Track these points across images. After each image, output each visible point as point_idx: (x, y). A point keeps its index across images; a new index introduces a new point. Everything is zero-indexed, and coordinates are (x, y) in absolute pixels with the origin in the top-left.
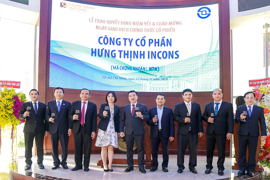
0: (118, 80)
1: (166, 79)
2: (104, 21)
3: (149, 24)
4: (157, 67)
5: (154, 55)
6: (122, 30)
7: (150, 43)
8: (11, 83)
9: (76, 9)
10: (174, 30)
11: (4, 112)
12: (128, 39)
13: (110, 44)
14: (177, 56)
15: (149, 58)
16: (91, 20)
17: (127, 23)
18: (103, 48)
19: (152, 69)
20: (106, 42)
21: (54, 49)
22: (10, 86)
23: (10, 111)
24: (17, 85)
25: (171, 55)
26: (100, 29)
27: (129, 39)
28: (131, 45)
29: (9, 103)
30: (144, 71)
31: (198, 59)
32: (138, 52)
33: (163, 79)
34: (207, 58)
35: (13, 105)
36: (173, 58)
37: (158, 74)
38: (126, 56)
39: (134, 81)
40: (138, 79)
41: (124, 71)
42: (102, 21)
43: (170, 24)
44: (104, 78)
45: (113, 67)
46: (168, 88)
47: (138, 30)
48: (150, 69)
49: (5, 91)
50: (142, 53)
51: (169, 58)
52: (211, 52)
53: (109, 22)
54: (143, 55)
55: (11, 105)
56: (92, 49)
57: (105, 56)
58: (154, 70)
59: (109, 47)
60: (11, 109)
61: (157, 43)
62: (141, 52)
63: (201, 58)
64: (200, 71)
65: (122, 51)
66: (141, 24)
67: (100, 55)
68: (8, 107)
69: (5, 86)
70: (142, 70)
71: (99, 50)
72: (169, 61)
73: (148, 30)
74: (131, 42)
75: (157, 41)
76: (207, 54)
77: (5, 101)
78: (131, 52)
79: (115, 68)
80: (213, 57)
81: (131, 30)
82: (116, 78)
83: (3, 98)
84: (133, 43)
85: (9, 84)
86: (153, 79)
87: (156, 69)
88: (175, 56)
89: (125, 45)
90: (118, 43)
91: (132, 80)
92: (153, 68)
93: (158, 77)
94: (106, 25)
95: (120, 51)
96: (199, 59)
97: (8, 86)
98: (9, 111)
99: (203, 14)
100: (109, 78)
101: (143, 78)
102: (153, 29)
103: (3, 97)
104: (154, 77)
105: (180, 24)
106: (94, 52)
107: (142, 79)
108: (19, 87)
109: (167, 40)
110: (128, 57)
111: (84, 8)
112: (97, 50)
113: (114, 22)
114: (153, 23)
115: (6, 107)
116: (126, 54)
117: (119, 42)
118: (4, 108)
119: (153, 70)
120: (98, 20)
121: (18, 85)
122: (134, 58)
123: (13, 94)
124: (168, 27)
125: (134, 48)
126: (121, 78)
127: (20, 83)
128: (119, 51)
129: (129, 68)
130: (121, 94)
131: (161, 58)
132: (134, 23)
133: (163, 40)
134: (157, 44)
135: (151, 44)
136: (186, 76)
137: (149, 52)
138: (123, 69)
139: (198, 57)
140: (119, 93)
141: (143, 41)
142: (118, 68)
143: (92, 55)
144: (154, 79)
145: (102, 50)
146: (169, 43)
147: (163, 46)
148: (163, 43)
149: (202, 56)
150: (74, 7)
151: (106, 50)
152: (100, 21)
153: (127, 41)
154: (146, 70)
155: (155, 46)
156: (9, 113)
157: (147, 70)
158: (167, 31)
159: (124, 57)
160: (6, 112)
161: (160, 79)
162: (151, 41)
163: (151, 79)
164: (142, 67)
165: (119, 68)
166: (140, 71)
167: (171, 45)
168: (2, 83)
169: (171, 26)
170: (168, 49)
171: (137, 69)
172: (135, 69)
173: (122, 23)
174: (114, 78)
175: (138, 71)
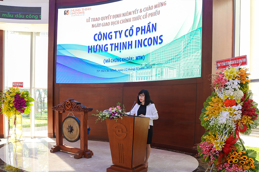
0: (110, 72)
1: (150, 67)
2: (99, 19)
4: (143, 56)
5: (140, 43)
6: (113, 23)
7: (137, 32)
8: (19, 84)
9: (76, 13)
10: (159, 13)
12: (118, 32)
13: (104, 39)
14: (160, 41)
15: (136, 47)
16: (88, 21)
17: (118, 16)
18: (98, 44)
19: (138, 58)
20: (100, 38)
21: (60, 52)
25: (155, 41)
28: (120, 37)
30: (131, 61)
33: (148, 68)
34: (189, 39)
36: (157, 43)
37: (143, 63)
38: (116, 49)
39: (122, 72)
40: (126, 69)
41: (114, 64)
42: (97, 19)
44: (98, 71)
45: (105, 61)
46: (152, 76)
47: (127, 21)
51: (154, 44)
52: (194, 31)
53: (103, 19)
54: (130, 45)
56: (89, 46)
57: (99, 51)
59: (102, 42)
61: (143, 30)
62: (129, 42)
63: (184, 39)
64: (182, 54)
66: (130, 14)
67: (95, 50)
70: (129, 60)
71: (94, 46)
72: (154, 47)
73: (136, 19)
74: (120, 34)
76: (190, 33)
78: (121, 43)
79: (107, 61)
80: (196, 36)
81: (121, 22)
82: (108, 71)
84: (123, 34)
87: (142, 58)
88: (159, 41)
89: (116, 38)
91: (121, 72)
92: (139, 57)
93: (143, 66)
94: (100, 22)
95: (112, 45)
96: (182, 41)
100: (102, 71)
101: (130, 68)
102: (140, 17)
104: (140, 67)
105: (165, 4)
106: (90, 49)
107: (129, 69)
108: (22, 86)
109: (153, 25)
110: (118, 49)
111: (83, 11)
112: (93, 47)
113: (107, 18)
114: (141, 10)
116: (116, 47)
117: (111, 36)
121: (22, 84)
122: (123, 49)
124: (154, 10)
125: (124, 39)
126: (112, 70)
128: (110, 44)
129: (118, 60)
131: (146, 46)
132: (123, 15)
133: (149, 26)
134: (143, 32)
136: (169, 62)
137: (136, 41)
138: (114, 61)
140: (110, 84)
141: (131, 31)
142: (109, 61)
143: (89, 52)
144: (140, 69)
145: (97, 46)
146: (154, 28)
147: (148, 32)
148: (148, 29)
149: (185, 36)
150: (75, 12)
151: (100, 45)
152: (95, 20)
153: (118, 34)
154: (133, 60)
155: (142, 33)
161: (146, 68)
162: (138, 30)
163: (137, 68)
164: (129, 58)
166: (128, 61)
167: (155, 30)
168: (15, 84)
169: (156, 9)
170: (153, 35)
171: (125, 59)
172: (124, 60)
173: (114, 17)
174: (106, 71)
175: (126, 62)
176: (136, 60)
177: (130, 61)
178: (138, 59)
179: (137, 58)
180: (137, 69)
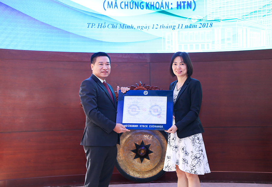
0: (118, 30)
1: (209, 25)
4: (192, 1)
19: (182, 4)
30: (166, 9)
33: (204, 25)
37: (194, 16)
39: (147, 31)
40: (155, 26)
41: (128, 12)
44: (91, 25)
45: (106, 3)
58: (186, 7)
70: (162, 8)
79: (110, 5)
82: (113, 27)
86: (184, 27)
87: (189, 5)
91: (144, 30)
92: (184, 2)
93: (193, 22)
100: (100, 27)
101: (166, 25)
104: (186, 22)
107: (162, 27)
119: (184, 8)
126: (123, 26)
129: (138, 5)
136: (249, 16)
138: (126, 7)
142: (116, 6)
144: (186, 27)
154: (170, 8)
157: (172, 8)
161: (199, 25)
164: (162, 3)
165: (119, 6)
166: (159, 10)
171: (153, 5)
174: (110, 26)
175: (156, 10)
176: (178, 8)
177: (164, 9)
178: (182, 7)
179: (180, 5)
180: (180, 26)
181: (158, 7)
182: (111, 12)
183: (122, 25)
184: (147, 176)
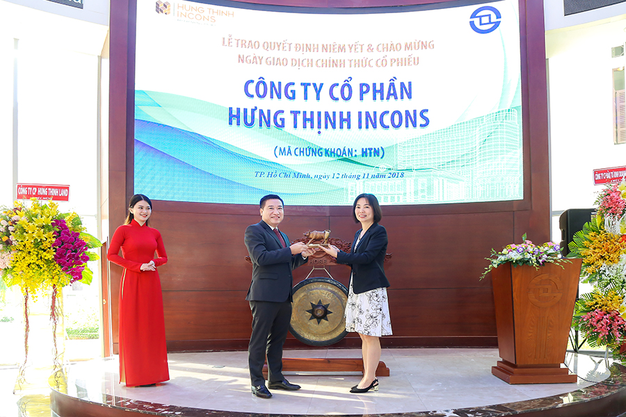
0: (292, 180)
1: (400, 174)
2: (257, 44)
3: (359, 50)
4: (380, 148)
5: (371, 120)
6: (297, 63)
7: (362, 93)
8: (48, 190)
9: (191, 16)
10: (416, 61)
11: (34, 256)
12: (312, 85)
13: (272, 97)
14: (424, 122)
15: (360, 127)
16: (226, 43)
17: (309, 48)
18: (256, 108)
19: (368, 151)
20: (261, 93)
21: (143, 111)
22: (45, 196)
23: (47, 255)
24: (61, 193)
25: (410, 119)
26: (249, 62)
27: (315, 85)
28: (318, 98)
29: (46, 235)
30: (349, 157)
31: (473, 127)
32: (334, 113)
33: (394, 175)
34: (493, 124)
35: (54, 240)
36: (415, 125)
37: (382, 164)
38: (308, 124)
39: (327, 181)
40: (336, 176)
41: (303, 159)
42: (252, 44)
43: (408, 47)
44: (259, 174)
45: (278, 150)
46: (405, 194)
47: (335, 63)
48: (364, 153)
49: (35, 209)
50: (345, 116)
51: (407, 126)
52: (503, 111)
53: (268, 46)
54: (346, 120)
55: (49, 240)
56: (231, 109)
57: (261, 125)
58: (373, 154)
59: (270, 104)
60: (50, 248)
61: (378, 92)
62: (341, 113)
63: (481, 124)
64: (478, 153)
65: (299, 112)
66: (342, 49)
67: (249, 121)
68: (42, 244)
69: (34, 196)
70: (344, 155)
71: (245, 110)
72: (406, 133)
73: (358, 64)
74: (318, 92)
75: (378, 88)
76: (495, 115)
77: (34, 232)
78: (319, 113)
79: (282, 152)
80: (508, 121)
81: (320, 63)
82: (286, 176)
83: (30, 224)
84: (325, 92)
85: (43, 192)
86: (370, 177)
87: (377, 152)
88: (420, 121)
89: (306, 98)
90: (290, 95)
91: (323, 180)
92: (370, 149)
93: (381, 171)
94: (260, 52)
95: (295, 113)
96: (476, 127)
97: (40, 196)
98: (45, 253)
99: (483, 22)
100: (270, 176)
101: (348, 174)
102: (368, 61)
103: (31, 220)
104: (373, 172)
105: (432, 47)
106: (234, 116)
107: (344, 176)
108: (66, 198)
109: (402, 85)
110: (312, 127)
111: (211, 15)
112: (242, 112)
113: (279, 46)
114: (370, 46)
115: (38, 244)
116: (308, 120)
117: (291, 91)
118: (32, 246)
119: (370, 156)
120: (244, 42)
121: (64, 193)
122: (326, 127)
123: (53, 213)
124: (403, 54)
125: (326, 105)
126: (298, 175)
127: (68, 188)
128: (291, 112)
129: (316, 152)
130: (298, 212)
131: (388, 127)
132: (325, 48)
133: (392, 85)
134: (378, 95)
135: (364, 95)
136: (446, 166)
137: (360, 113)
138: (302, 153)
139: (473, 122)
140: (294, 209)
141: (346, 89)
142: (289, 152)
143: (231, 123)
144: (373, 177)
145: (253, 111)
146: (407, 91)
147: (392, 98)
148: (392, 92)
149: (482, 120)
150: (188, 13)
151: (261, 111)
152: (247, 44)
153: (311, 89)
154: (354, 155)
155: (375, 98)
156: (46, 258)
157: (356, 155)
158: (400, 64)
159: (305, 127)
160: (37, 255)
161: (388, 175)
162: (365, 89)
164: (344, 149)
165: (293, 153)
166: (340, 158)
167: (410, 96)
168: (27, 190)
169: (409, 52)
170: (403, 105)
171: (334, 152)
172: (329, 152)
173: (298, 47)
174: (282, 175)
175: (336, 158)
176: (363, 155)
177: (347, 157)
178: (368, 154)
179: (366, 153)
180: (366, 176)
181: (339, 154)
182: (283, 160)
183: (296, 175)
184: (324, 339)
